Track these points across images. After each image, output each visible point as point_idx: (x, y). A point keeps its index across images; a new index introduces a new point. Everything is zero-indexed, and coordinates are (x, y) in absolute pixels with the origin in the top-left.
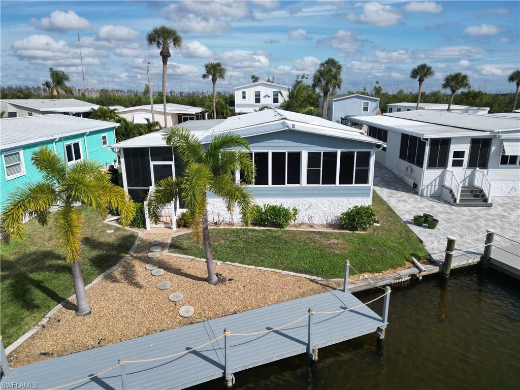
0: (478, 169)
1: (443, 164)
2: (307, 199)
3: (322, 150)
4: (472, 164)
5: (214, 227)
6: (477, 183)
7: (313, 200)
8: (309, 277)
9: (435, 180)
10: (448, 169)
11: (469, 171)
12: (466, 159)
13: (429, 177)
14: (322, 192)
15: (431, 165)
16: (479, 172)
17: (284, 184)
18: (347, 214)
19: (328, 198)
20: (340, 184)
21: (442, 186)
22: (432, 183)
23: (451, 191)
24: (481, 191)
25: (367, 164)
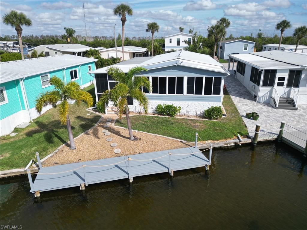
0: (293, 88)
1: (272, 84)
2: (187, 102)
3: (195, 76)
4: (289, 85)
5: (138, 115)
6: (291, 96)
7: (190, 103)
8: (180, 140)
9: (267, 93)
10: (274, 87)
12: (286, 82)
14: (195, 98)
15: (265, 85)
16: (293, 90)
17: (175, 94)
18: (207, 111)
19: (198, 102)
20: (204, 94)
21: (271, 97)
22: (265, 95)
23: (274, 100)
24: (293, 100)
25: (220, 84)
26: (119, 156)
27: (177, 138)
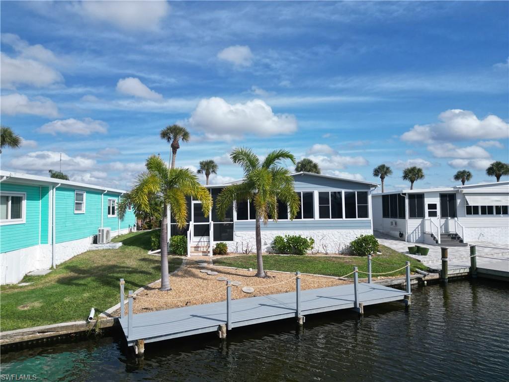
0: (449, 218)
1: (421, 215)
2: (321, 231)
3: (330, 190)
4: (444, 215)
5: (244, 255)
6: (452, 230)
7: (325, 232)
9: (418, 227)
10: (426, 218)
11: (443, 221)
12: (438, 210)
13: (411, 225)
14: (332, 225)
15: (413, 215)
16: (451, 221)
17: (301, 218)
18: (355, 242)
19: (337, 230)
20: (346, 218)
21: (423, 233)
22: (415, 230)
23: (432, 235)
24: (456, 235)
25: (366, 201)
26: (254, 296)
27: (331, 276)
